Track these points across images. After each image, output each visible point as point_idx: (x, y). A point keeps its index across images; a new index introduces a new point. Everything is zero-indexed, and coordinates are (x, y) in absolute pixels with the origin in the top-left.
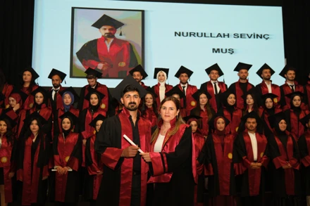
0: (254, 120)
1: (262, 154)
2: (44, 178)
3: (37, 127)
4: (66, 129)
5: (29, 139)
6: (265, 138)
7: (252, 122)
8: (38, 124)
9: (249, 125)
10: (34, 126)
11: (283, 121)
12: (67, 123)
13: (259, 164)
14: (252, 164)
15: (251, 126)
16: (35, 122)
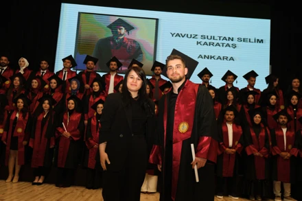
0: (231, 113)
1: (236, 143)
2: (51, 147)
3: (48, 106)
4: (71, 109)
5: (41, 115)
6: (240, 129)
7: (230, 114)
8: (49, 104)
9: (227, 117)
10: (46, 105)
11: (258, 115)
12: (71, 104)
13: (234, 150)
14: (227, 149)
15: (229, 118)
16: (47, 102)
